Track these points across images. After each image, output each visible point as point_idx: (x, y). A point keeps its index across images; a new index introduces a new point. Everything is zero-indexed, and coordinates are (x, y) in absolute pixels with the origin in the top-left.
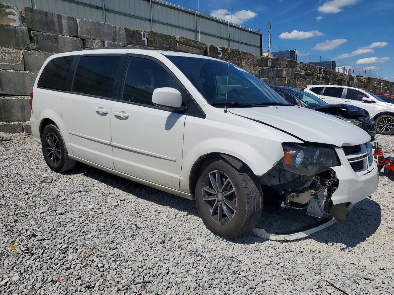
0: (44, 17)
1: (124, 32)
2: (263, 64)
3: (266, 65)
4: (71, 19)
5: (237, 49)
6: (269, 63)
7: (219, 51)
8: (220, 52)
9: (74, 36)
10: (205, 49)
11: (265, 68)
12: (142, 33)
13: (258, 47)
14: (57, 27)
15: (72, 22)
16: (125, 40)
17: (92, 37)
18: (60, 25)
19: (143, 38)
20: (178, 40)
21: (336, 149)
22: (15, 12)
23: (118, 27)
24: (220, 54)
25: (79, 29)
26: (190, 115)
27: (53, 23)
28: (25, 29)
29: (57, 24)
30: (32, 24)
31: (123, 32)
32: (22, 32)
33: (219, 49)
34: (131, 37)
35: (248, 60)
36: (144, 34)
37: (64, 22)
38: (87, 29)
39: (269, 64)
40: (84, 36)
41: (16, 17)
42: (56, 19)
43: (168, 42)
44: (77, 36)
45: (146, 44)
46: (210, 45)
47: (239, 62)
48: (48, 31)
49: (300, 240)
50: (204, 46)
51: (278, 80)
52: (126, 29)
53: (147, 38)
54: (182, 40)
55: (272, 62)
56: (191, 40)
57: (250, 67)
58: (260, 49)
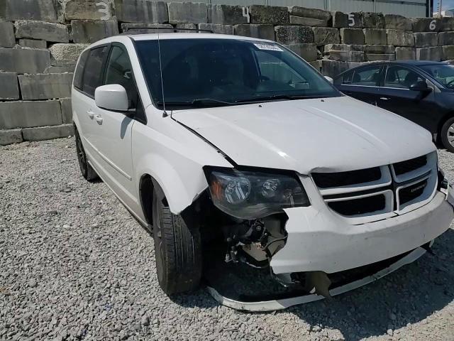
0: (134, 7)
1: (221, 9)
2: (422, 28)
3: (427, 29)
4: (161, 4)
5: (378, 11)
6: (431, 25)
7: (350, 19)
8: (352, 19)
9: (165, 23)
10: (328, 19)
11: (424, 33)
12: (243, 9)
13: (421, 4)
14: (147, 16)
15: (162, 8)
16: (222, 19)
17: (183, 21)
18: (150, 13)
19: (244, 15)
20: (290, 11)
21: (300, 178)
22: (105, 5)
23: (213, 5)
24: (351, 22)
25: (169, 13)
26: (140, 121)
27: (143, 12)
28: (114, 22)
29: (146, 11)
30: (122, 15)
31: (220, 11)
32: (112, 26)
33: (350, 16)
34: (229, 15)
35: (397, 25)
36: (246, 10)
37: (154, 8)
38: (178, 13)
39: (432, 27)
40: (175, 21)
41: (107, 11)
42: (145, 7)
43: (277, 15)
44: (168, 23)
45: (249, 21)
46: (335, 12)
47: (382, 29)
48: (138, 20)
49: (270, 312)
50: (327, 15)
51: (446, 49)
52: (223, 7)
53: (250, 14)
54: (296, 10)
55: (437, 24)
56: (308, 9)
57: (399, 34)
58: (425, 7)
